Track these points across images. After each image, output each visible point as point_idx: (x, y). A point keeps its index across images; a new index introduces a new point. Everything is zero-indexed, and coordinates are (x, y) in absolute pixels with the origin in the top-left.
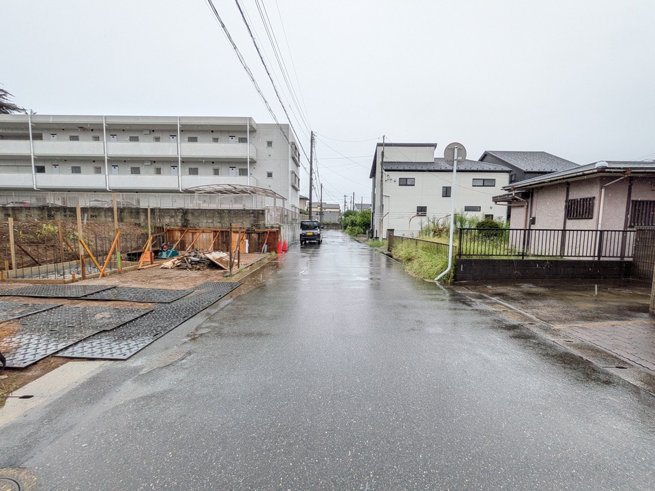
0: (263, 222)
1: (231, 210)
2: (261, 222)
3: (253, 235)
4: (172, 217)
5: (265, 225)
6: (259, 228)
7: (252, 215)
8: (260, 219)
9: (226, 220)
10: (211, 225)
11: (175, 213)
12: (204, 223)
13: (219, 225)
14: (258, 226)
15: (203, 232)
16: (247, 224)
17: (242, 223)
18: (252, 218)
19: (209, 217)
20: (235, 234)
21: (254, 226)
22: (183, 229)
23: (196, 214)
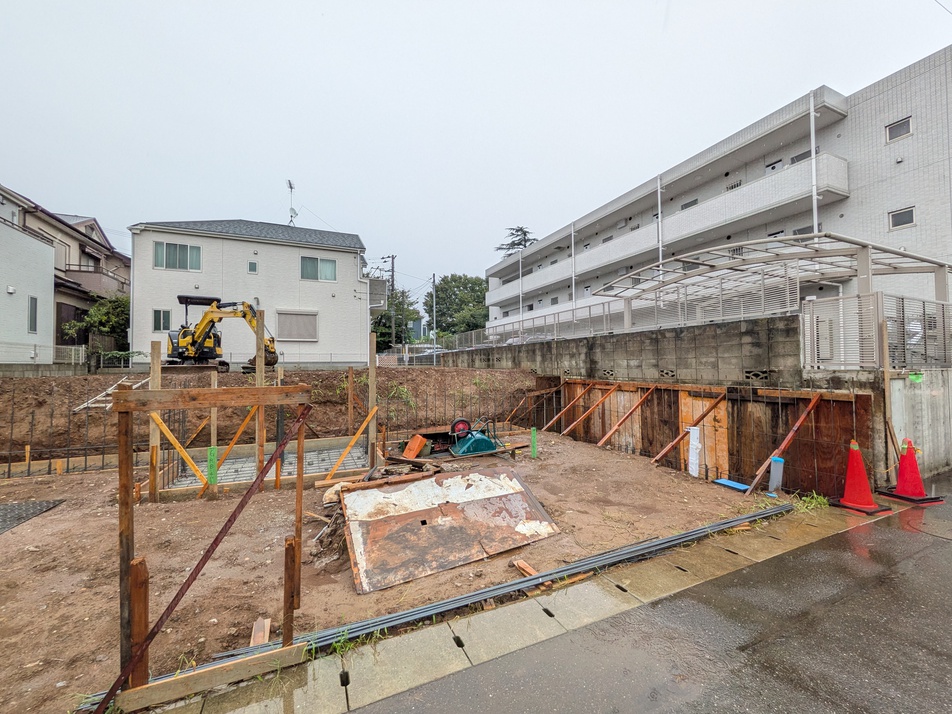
0: (790, 362)
1: (681, 330)
2: (784, 364)
3: (751, 407)
4: (573, 356)
5: (799, 372)
6: (774, 385)
7: (747, 339)
8: (780, 349)
9: (670, 359)
10: (636, 373)
11: (577, 347)
12: (622, 367)
13: (652, 373)
14: (769, 377)
15: (620, 389)
16: (730, 369)
17: (715, 366)
18: (747, 349)
19: (632, 354)
20: (689, 400)
21: (757, 375)
22: (587, 381)
23: (609, 347)
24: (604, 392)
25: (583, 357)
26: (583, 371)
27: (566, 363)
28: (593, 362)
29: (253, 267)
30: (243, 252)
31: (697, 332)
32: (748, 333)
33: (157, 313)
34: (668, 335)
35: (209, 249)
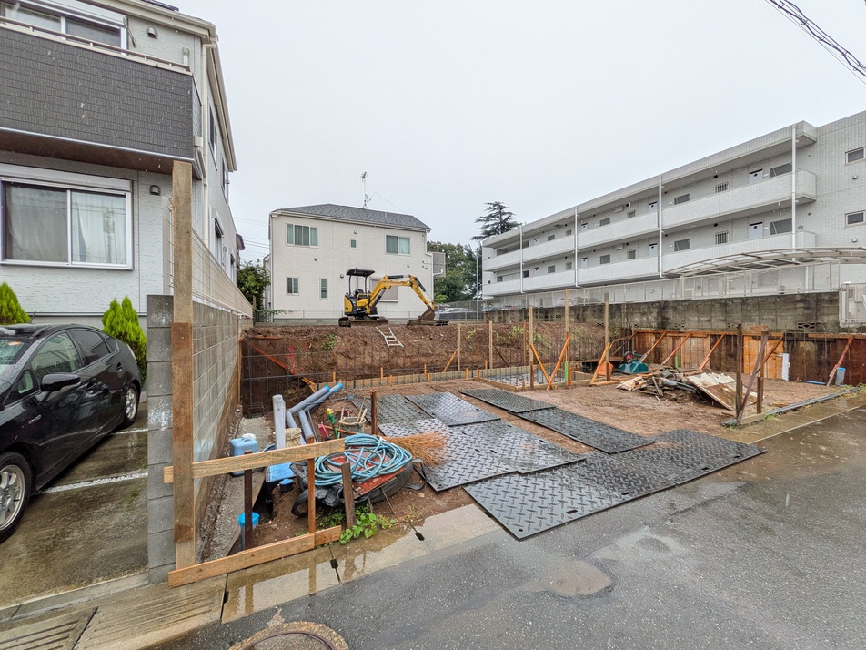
0: (832, 318)
1: (748, 298)
2: (828, 319)
3: (802, 344)
4: (644, 314)
5: (838, 323)
6: (821, 331)
7: (800, 305)
8: (825, 311)
9: (736, 317)
10: (707, 326)
11: (649, 308)
12: (692, 322)
13: (723, 325)
14: (816, 327)
15: (692, 336)
16: (786, 322)
17: (775, 321)
18: (800, 311)
19: (703, 313)
20: (753, 342)
21: (807, 326)
22: (659, 331)
23: (680, 308)
24: (675, 338)
25: (655, 314)
26: (654, 324)
27: (637, 319)
28: (665, 318)
29: (353, 244)
30: (346, 232)
31: (760, 300)
32: (800, 301)
33: (289, 280)
34: (735, 301)
35: (324, 230)
